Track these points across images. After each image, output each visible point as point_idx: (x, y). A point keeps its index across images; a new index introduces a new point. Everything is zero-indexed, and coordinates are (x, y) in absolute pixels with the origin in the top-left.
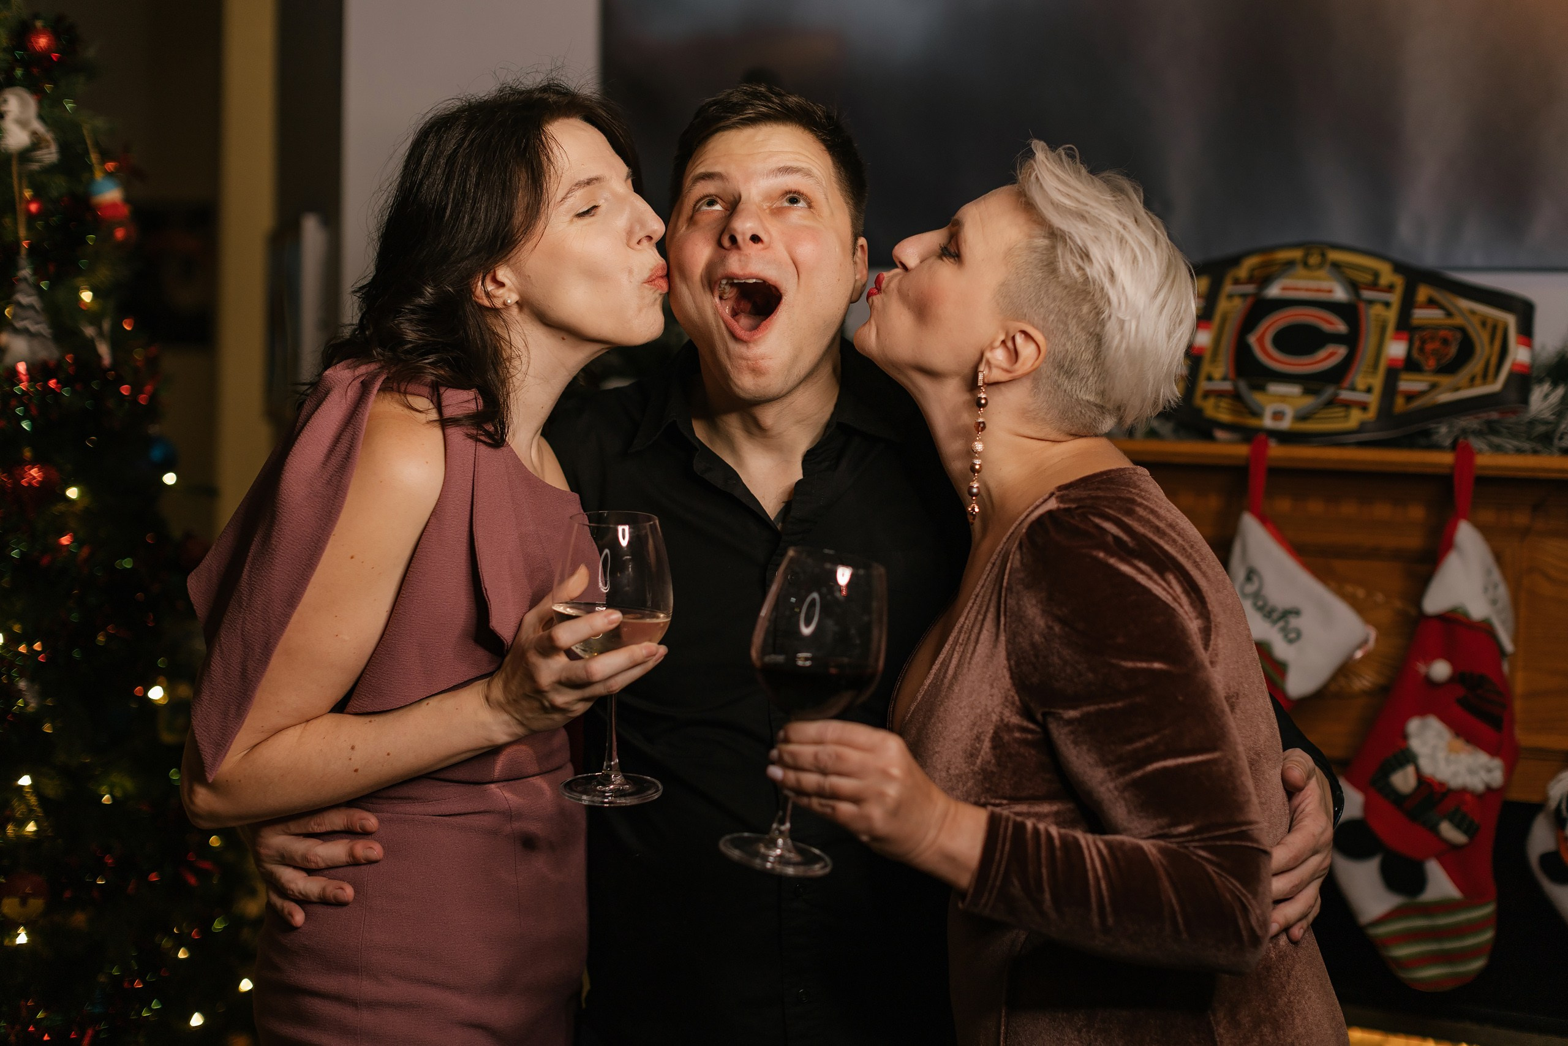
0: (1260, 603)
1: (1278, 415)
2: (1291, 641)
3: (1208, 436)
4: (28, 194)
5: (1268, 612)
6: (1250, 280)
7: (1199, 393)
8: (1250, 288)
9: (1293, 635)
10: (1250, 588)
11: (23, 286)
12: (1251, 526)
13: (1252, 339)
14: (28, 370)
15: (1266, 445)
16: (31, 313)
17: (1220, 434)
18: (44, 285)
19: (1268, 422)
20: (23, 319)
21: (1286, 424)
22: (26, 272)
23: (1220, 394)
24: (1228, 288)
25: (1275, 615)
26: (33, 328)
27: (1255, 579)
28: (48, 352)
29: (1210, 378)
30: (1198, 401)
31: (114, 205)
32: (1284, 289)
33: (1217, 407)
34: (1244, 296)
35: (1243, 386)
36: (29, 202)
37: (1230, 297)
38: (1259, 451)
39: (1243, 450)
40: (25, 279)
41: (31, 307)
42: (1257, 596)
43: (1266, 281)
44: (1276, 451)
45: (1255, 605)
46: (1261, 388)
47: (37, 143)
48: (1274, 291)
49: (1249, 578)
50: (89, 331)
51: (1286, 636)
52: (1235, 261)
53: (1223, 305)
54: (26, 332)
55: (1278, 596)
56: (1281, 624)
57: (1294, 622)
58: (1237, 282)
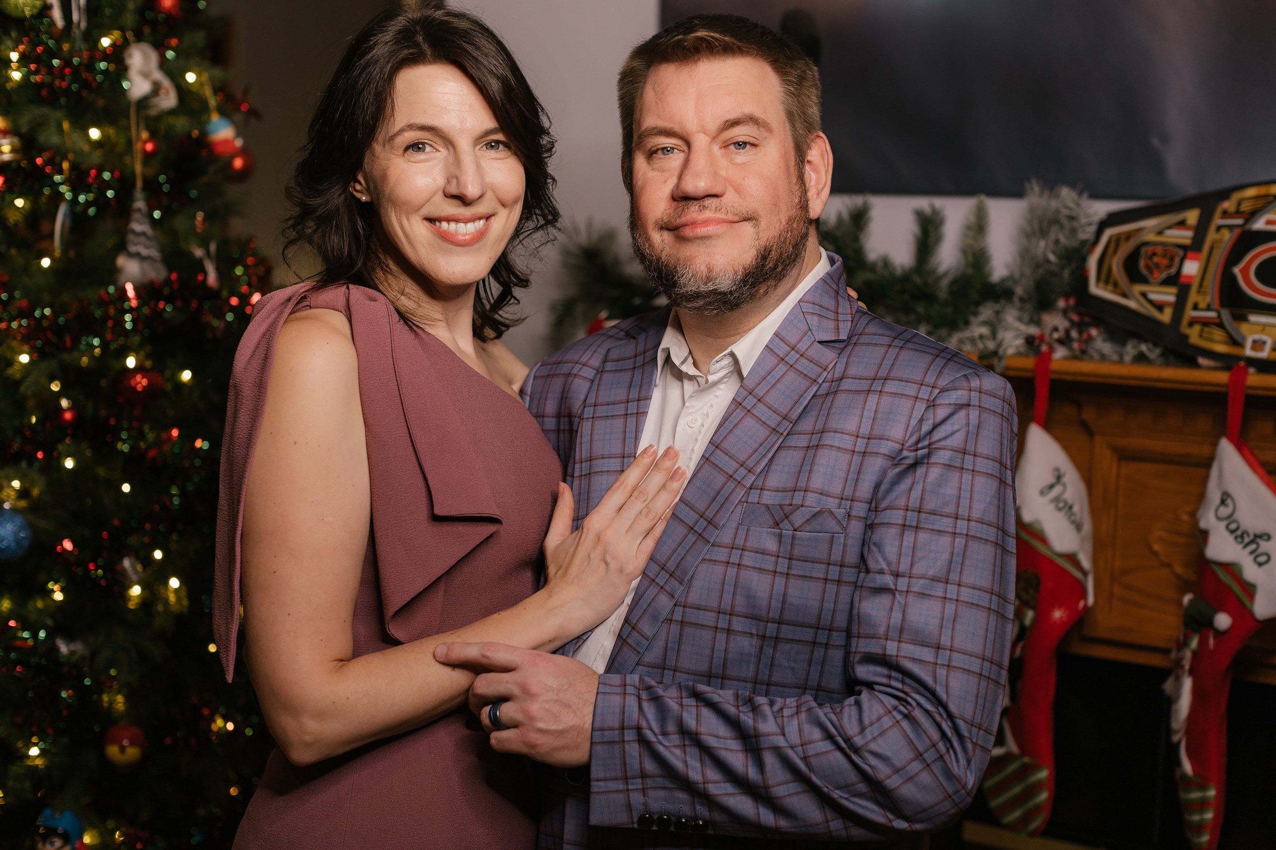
0: (1233, 526)
1: (1258, 345)
2: (1260, 564)
3: (1191, 363)
4: (145, 135)
5: (1239, 535)
6: (1238, 213)
7: (1185, 321)
8: (1239, 221)
9: (1262, 559)
10: (1224, 511)
11: (137, 216)
12: (1227, 450)
13: (1236, 270)
14: (136, 289)
15: (1246, 373)
16: (143, 239)
17: (1202, 361)
18: (157, 214)
19: (1249, 352)
20: (136, 244)
21: (1264, 354)
22: (140, 204)
23: (1205, 323)
24: (1218, 221)
25: (1247, 540)
26: (144, 252)
27: (1229, 501)
28: (157, 273)
29: (1196, 307)
30: (1184, 329)
31: (226, 142)
32: (1269, 222)
33: (1201, 336)
34: (1231, 227)
35: (1226, 314)
36: (145, 142)
37: (1219, 228)
38: (1239, 377)
39: (1223, 377)
40: (139, 210)
41: (144, 234)
42: (1230, 519)
43: (1253, 215)
44: (1254, 379)
45: (1227, 527)
46: (1243, 318)
47: (156, 89)
48: (1259, 224)
49: (1223, 502)
50: (199, 252)
51: (1255, 559)
52: (1225, 194)
53: (1211, 235)
54: (138, 256)
55: (1249, 521)
56: (1253, 547)
57: (1264, 546)
58: (1225, 214)
